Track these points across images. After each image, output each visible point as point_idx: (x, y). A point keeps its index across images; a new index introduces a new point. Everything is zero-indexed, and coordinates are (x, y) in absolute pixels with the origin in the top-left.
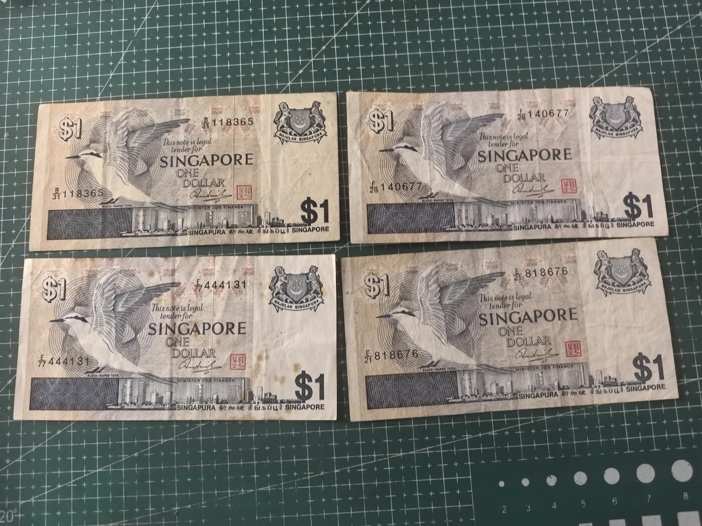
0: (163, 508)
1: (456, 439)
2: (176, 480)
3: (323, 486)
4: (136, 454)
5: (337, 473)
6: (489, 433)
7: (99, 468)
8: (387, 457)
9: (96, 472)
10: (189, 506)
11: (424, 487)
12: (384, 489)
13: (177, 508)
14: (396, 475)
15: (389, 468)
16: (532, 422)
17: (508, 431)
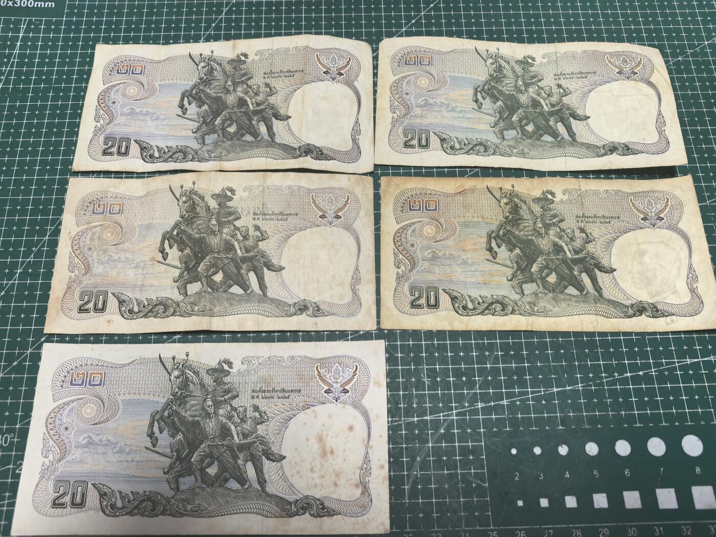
1: (468, 407)
6: (501, 403)
15: (404, 432)
16: (543, 393)
17: (519, 402)
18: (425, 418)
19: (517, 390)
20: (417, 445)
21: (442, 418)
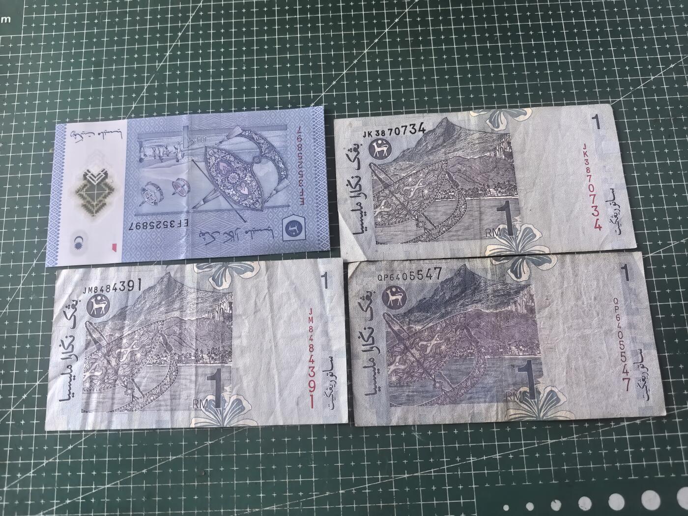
1: (460, 461)
2: (183, 498)
3: (328, 507)
4: (144, 471)
5: (342, 493)
6: (493, 456)
7: (108, 484)
8: (392, 478)
9: (105, 488)
14: (401, 496)
15: (394, 490)
16: (536, 446)
17: (512, 455)
19: (509, 443)
21: (433, 474)
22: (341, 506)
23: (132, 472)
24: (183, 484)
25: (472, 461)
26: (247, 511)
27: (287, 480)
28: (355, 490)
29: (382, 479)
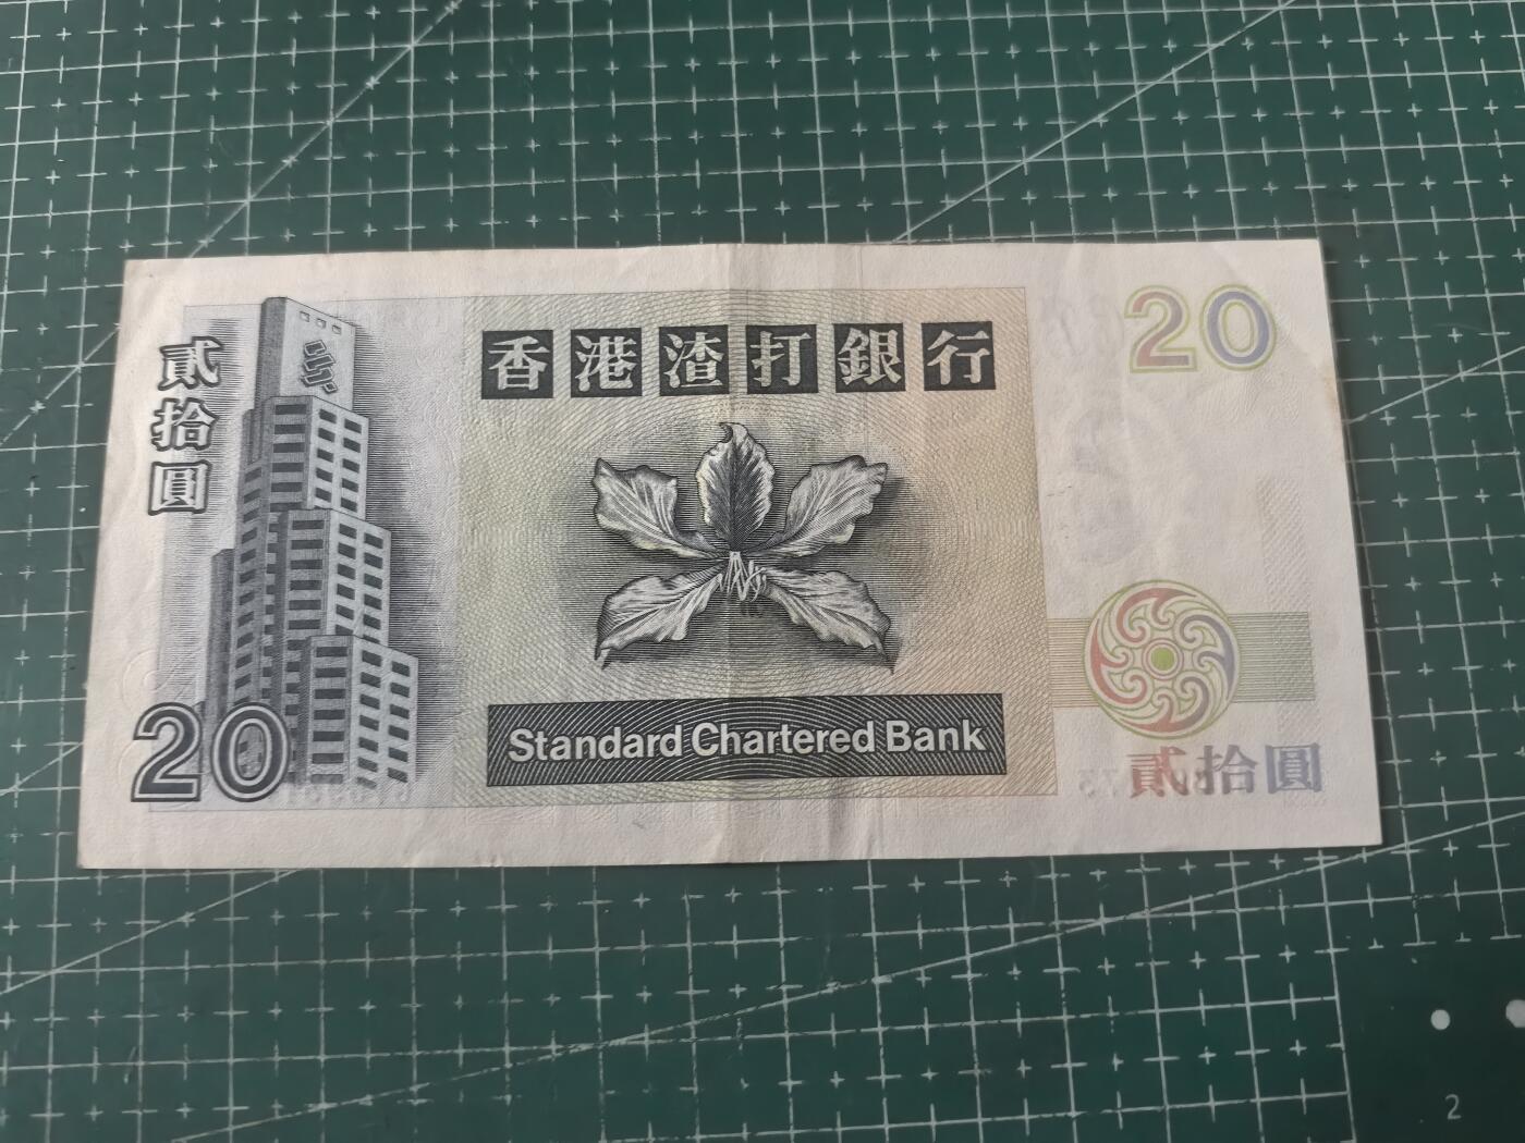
0: (277, 1106)
2: (323, 1009)
3: (833, 1032)
4: (186, 918)
5: (883, 987)
6: (1393, 850)
7: (58, 966)
8: (1053, 930)
9: (49, 978)
10: (367, 1100)
11: (1184, 1034)
12: (1044, 1042)
13: (324, 1106)
14: (1085, 991)
15: (1062, 969)
17: (1454, 845)
18: (1136, 916)
19: (1445, 804)
20: (1112, 1014)
21: (1193, 913)
22: (880, 1029)
23: (143, 922)
24: (322, 962)
25: (1322, 867)
26: (549, 1052)
27: (689, 945)
28: (928, 973)
29: (1021, 935)
